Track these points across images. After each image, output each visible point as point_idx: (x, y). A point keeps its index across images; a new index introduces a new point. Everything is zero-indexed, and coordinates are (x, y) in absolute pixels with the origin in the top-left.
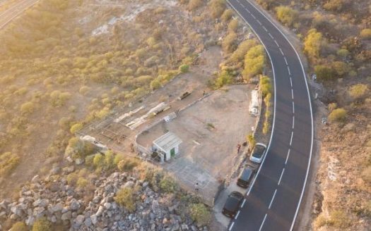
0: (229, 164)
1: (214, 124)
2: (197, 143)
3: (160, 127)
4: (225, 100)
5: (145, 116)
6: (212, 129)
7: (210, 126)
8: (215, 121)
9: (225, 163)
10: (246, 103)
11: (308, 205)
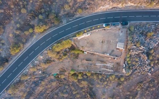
0: (113, 30)
1: (101, 42)
2: (111, 41)
3: (112, 54)
4: (88, 45)
5: (106, 65)
6: (104, 41)
7: (102, 42)
8: (100, 42)
9: (113, 32)
10: (85, 39)
11: (114, 10)
